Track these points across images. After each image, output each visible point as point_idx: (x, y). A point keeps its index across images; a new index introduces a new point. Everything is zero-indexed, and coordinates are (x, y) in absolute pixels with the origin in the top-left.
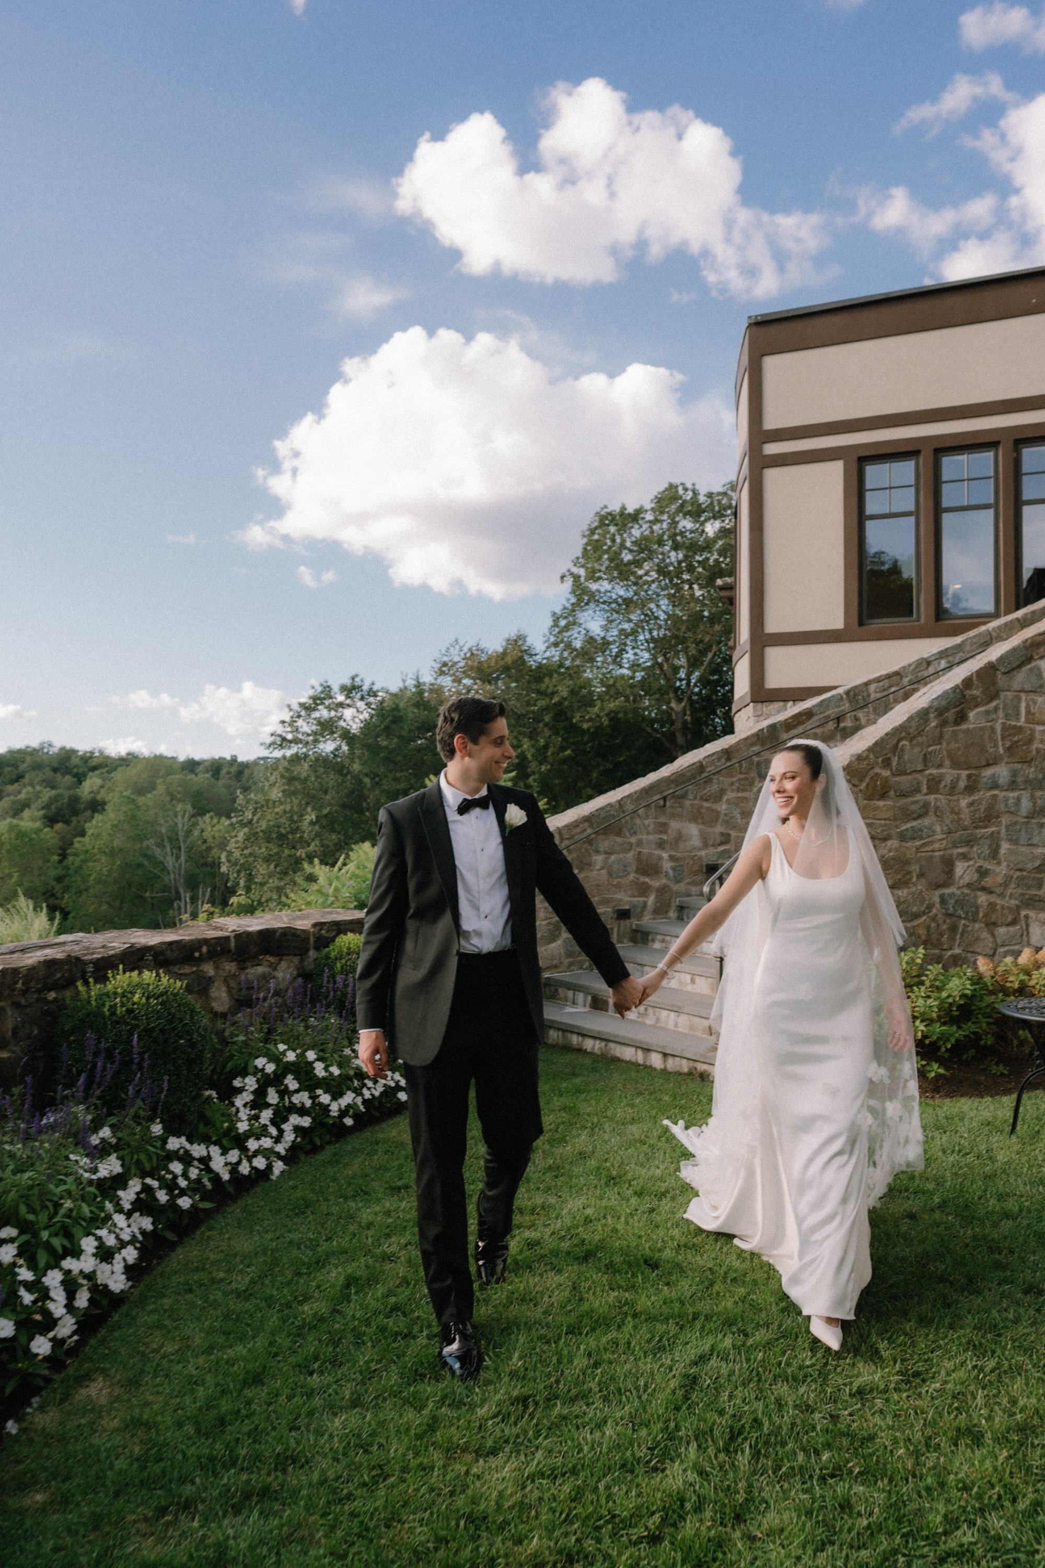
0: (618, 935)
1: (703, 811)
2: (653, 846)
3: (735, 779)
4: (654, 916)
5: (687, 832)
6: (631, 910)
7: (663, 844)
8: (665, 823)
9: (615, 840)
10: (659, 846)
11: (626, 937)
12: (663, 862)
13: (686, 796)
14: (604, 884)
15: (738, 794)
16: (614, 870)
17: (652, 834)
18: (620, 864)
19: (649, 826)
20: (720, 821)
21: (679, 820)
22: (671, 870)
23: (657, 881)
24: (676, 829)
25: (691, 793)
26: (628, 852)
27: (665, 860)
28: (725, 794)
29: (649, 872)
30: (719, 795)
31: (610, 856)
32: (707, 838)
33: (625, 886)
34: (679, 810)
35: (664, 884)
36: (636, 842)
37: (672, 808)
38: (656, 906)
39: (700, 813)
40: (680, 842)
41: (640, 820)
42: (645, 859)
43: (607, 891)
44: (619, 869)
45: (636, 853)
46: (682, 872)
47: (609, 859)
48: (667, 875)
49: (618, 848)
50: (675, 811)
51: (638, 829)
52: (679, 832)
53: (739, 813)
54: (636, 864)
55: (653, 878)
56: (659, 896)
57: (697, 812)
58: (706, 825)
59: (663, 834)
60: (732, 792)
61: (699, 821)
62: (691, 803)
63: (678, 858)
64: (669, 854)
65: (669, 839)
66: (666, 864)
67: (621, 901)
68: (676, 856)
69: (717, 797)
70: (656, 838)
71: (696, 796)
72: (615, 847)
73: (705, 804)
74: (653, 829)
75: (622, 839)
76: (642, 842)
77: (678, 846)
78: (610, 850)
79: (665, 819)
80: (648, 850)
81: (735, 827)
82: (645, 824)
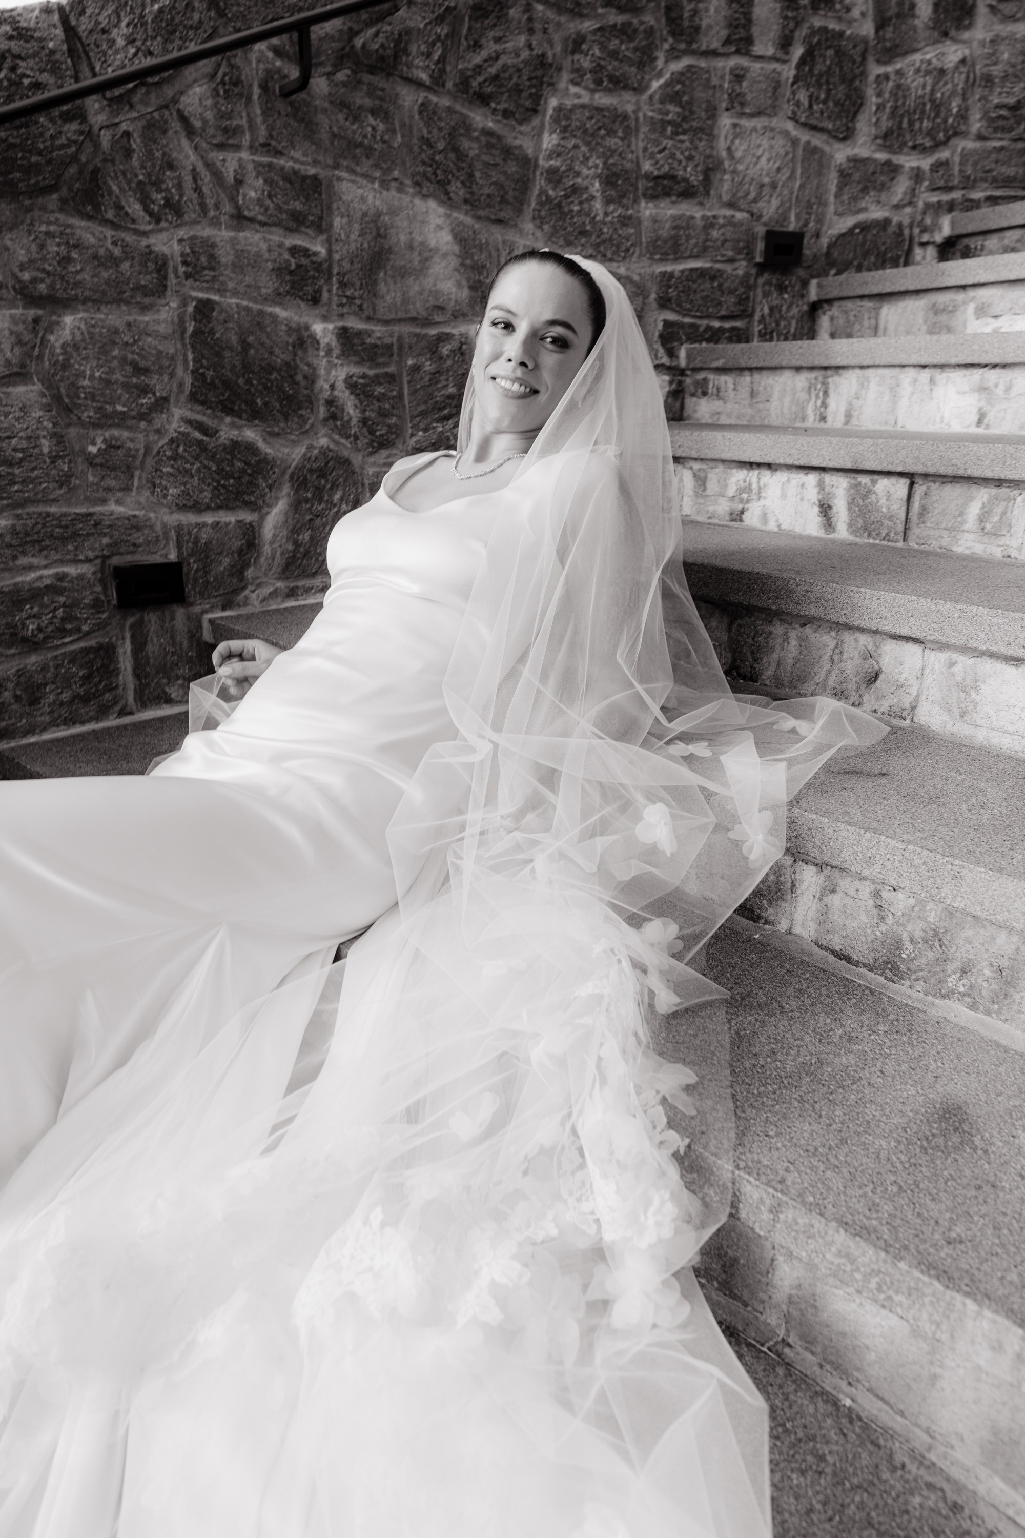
0: (138, 672)
1: (471, 147)
2: (268, 284)
3: (588, 25)
4: (292, 585)
5: (411, 233)
6: (189, 564)
7: (314, 277)
8: (315, 177)
9: (73, 234)
10: (292, 287)
11: (178, 678)
12: (315, 362)
13: (400, 68)
14: (36, 450)
15: (597, 96)
16: (83, 387)
17: (257, 226)
18: (114, 358)
19: (239, 182)
20: (533, 204)
21: (377, 174)
22: (352, 397)
23: (293, 442)
24: (365, 215)
25: (423, 54)
26: (147, 301)
27: (322, 353)
28: (551, 84)
29: (259, 401)
30: (530, 87)
31: (55, 314)
32: (484, 266)
33: (150, 462)
34: (374, 128)
35: (324, 452)
36: (183, 255)
37: (341, 111)
38: (296, 544)
39: (461, 156)
40: (382, 275)
41: (196, 148)
42: (234, 339)
43: (60, 487)
44: (108, 383)
45: (190, 309)
46: (393, 407)
47: (50, 329)
48: (333, 417)
49: (92, 277)
50: (355, 127)
51: (189, 193)
52: (378, 229)
53: (599, 176)
54: (191, 363)
55: (276, 430)
56: (307, 501)
57: (445, 148)
58: (481, 213)
59: (307, 234)
60: (576, 84)
61: (456, 188)
62: (420, 101)
63: (376, 346)
64: (340, 324)
65: (337, 257)
66: (328, 372)
67: (138, 528)
68: (369, 333)
69: (521, 91)
70: (281, 245)
71: (443, 71)
72: (78, 272)
73: (478, 118)
74: (259, 200)
75: (109, 233)
76: (212, 257)
77: (375, 295)
78: (48, 281)
79: (315, 162)
80: (245, 303)
81: (583, 233)
82: (223, 169)
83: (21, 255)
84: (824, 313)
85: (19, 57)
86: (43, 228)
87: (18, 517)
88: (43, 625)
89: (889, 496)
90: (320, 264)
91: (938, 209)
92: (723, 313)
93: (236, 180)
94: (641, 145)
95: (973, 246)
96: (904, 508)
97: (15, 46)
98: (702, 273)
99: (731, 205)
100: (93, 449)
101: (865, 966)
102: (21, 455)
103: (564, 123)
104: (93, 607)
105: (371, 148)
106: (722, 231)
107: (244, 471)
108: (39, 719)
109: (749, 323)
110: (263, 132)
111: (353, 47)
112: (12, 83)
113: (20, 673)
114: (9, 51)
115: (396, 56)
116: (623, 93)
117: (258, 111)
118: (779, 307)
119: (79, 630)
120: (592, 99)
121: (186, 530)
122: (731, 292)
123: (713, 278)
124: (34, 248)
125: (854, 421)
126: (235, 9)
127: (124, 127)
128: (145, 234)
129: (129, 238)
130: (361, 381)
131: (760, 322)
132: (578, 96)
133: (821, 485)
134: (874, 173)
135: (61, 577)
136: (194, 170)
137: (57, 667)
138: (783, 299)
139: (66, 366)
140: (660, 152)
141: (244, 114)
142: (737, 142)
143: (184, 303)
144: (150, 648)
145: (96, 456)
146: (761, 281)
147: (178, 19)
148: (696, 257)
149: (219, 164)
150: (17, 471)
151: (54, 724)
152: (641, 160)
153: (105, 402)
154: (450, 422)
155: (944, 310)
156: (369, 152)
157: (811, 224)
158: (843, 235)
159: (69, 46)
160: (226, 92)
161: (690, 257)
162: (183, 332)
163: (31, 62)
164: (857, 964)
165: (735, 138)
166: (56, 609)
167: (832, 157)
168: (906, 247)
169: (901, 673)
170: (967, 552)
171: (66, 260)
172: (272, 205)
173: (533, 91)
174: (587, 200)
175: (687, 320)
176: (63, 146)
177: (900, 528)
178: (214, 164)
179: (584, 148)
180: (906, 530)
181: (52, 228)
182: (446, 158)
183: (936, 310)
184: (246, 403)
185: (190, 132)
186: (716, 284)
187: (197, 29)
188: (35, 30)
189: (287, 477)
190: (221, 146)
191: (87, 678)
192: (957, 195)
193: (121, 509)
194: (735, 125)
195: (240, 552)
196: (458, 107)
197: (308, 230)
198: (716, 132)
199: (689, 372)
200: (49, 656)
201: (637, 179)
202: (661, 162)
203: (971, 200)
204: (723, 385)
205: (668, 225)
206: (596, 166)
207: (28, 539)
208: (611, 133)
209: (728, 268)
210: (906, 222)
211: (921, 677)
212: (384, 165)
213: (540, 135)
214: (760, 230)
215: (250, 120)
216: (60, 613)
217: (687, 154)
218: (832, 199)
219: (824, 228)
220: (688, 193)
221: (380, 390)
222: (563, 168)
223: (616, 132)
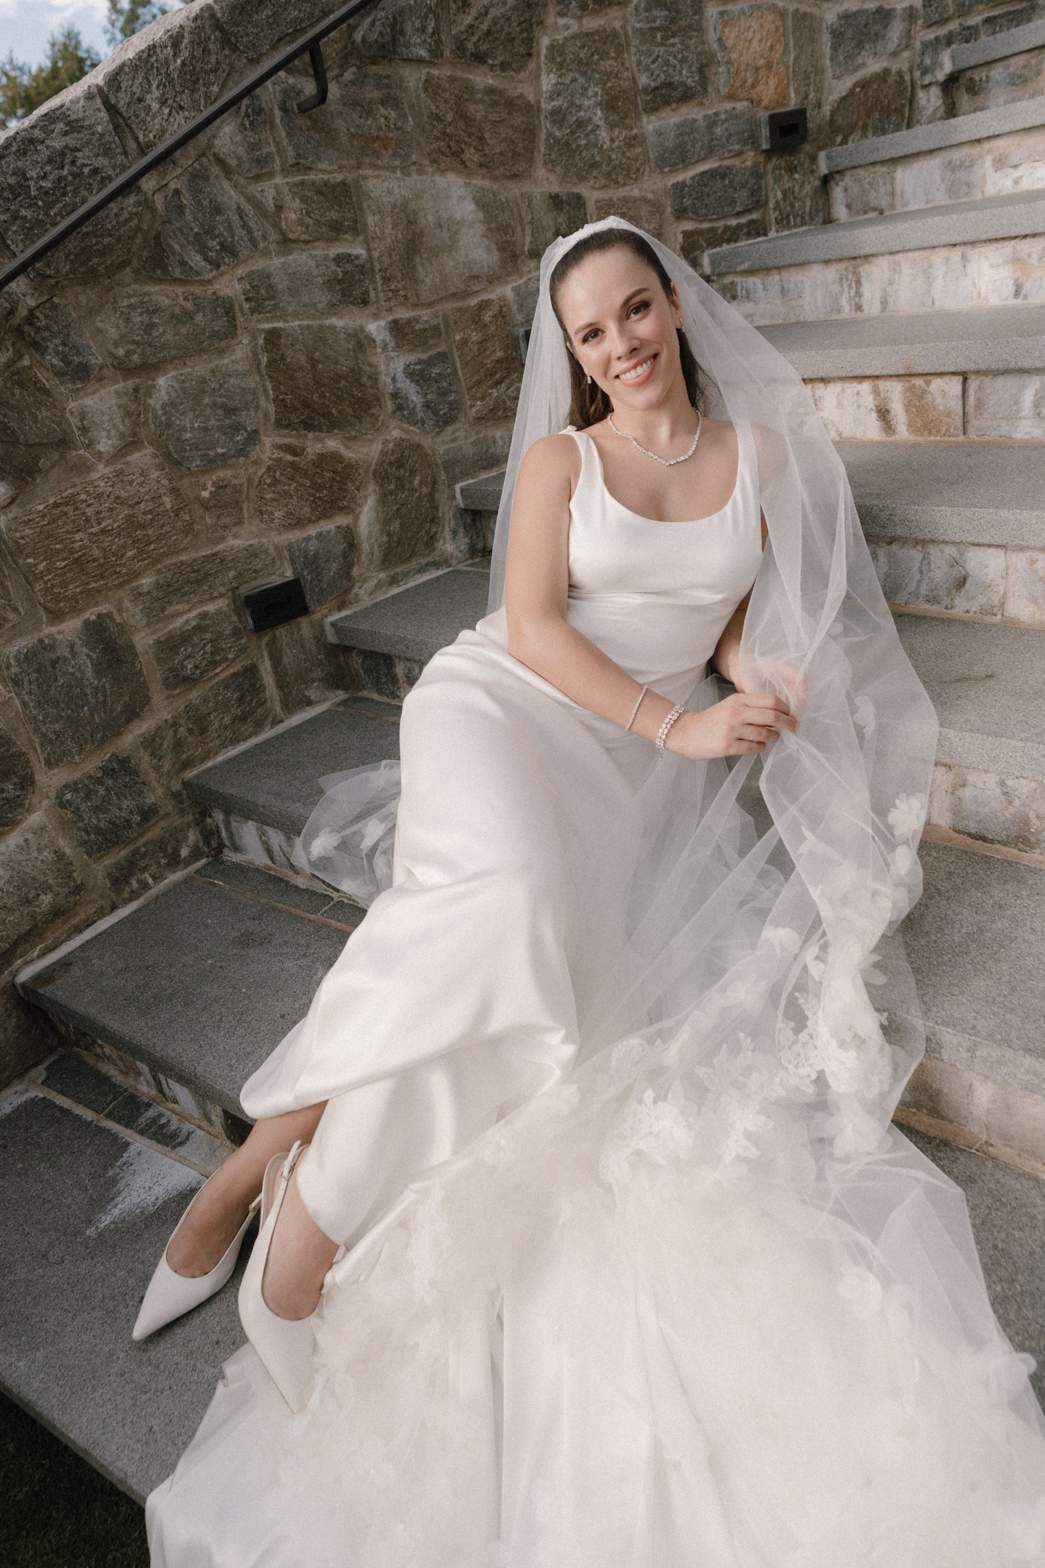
0: (280, 684)
4: (392, 573)
5: (437, 212)
6: (304, 577)
7: (360, 281)
8: (343, 183)
9: (150, 301)
10: (344, 295)
11: (313, 681)
12: (373, 360)
13: (399, 50)
14: (161, 509)
15: (584, 21)
16: (186, 440)
17: (302, 246)
18: (206, 405)
19: (279, 208)
20: (543, 149)
21: (397, 163)
22: (413, 385)
23: (369, 440)
24: (394, 206)
25: (418, 30)
26: (223, 344)
27: (380, 350)
28: (541, 23)
29: (334, 411)
30: (522, 32)
31: (149, 379)
32: (508, 226)
33: (254, 493)
34: (386, 118)
35: (399, 443)
36: (245, 292)
37: (354, 110)
38: (389, 535)
39: (468, 121)
40: (418, 260)
41: (235, 186)
42: (303, 359)
43: (187, 536)
44: (206, 430)
45: (261, 342)
46: (450, 384)
47: (148, 395)
48: (400, 408)
49: (174, 335)
50: (369, 122)
51: (240, 232)
52: (407, 216)
53: (600, 104)
54: (271, 392)
55: (353, 433)
56: (391, 493)
57: (454, 118)
58: (496, 172)
59: (346, 240)
60: (562, 15)
61: (472, 156)
62: (423, 78)
63: (425, 330)
64: (390, 318)
65: (376, 254)
66: (387, 365)
67: (255, 555)
68: (416, 320)
69: (514, 39)
70: (326, 258)
71: (439, 42)
72: (161, 335)
73: (478, 79)
74: (299, 220)
75: (180, 290)
76: (270, 287)
77: (416, 281)
78: (139, 351)
79: (341, 168)
80: (306, 323)
81: (594, 165)
82: (264, 200)
83: (113, 333)
84: (837, 185)
85: (77, 150)
86: (125, 303)
87: (159, 572)
88: (198, 662)
89: (944, 395)
90: (363, 266)
91: (935, 46)
92: (738, 209)
93: (276, 206)
94: (634, 59)
95: (977, 78)
96: (960, 403)
97: (71, 140)
98: (712, 174)
99: (731, 97)
100: (205, 494)
101: (999, 842)
102: (150, 516)
103: (558, 60)
104: (234, 635)
105: (387, 138)
106: (725, 126)
107: (334, 480)
108: (211, 745)
109: (764, 213)
110: (291, 153)
111: (353, 42)
112: (75, 176)
113: (188, 708)
114: (66, 147)
115: (394, 40)
116: (609, 11)
117: (283, 134)
118: (791, 190)
119: (226, 659)
120: (581, 26)
121: (296, 547)
122: (742, 187)
123: (723, 177)
124: (121, 323)
125: (891, 307)
126: (245, 39)
127: (173, 186)
128: (210, 282)
129: (197, 290)
130: (418, 367)
131: (775, 209)
132: (567, 27)
133: (876, 393)
134: (866, 25)
135: (203, 616)
136: (239, 208)
137: (215, 695)
138: (795, 179)
139: (169, 424)
140: (653, 62)
141: (271, 141)
142: (727, 30)
143: (254, 338)
144: (286, 660)
145: (209, 500)
146: (770, 167)
147: (198, 66)
148: (704, 159)
149: (258, 195)
150: (150, 532)
151: (223, 746)
152: (637, 75)
153: (207, 449)
154: (503, 385)
155: (961, 166)
156: (386, 142)
157: (812, 95)
158: (844, 98)
159: (113, 124)
160: (251, 123)
161: (698, 161)
162: (259, 365)
163: (86, 150)
164: (992, 842)
165: (724, 27)
166: (205, 645)
167: (823, 19)
168: (909, 94)
169: (986, 575)
170: (1027, 437)
171: (150, 327)
172: (311, 221)
173: (525, 35)
174: (592, 131)
175: (705, 226)
176: (127, 221)
177: (959, 422)
178: (255, 197)
179: (581, 80)
180: (965, 423)
181: (132, 300)
182: (456, 129)
183: (952, 167)
184: (323, 416)
185: (228, 171)
186: (727, 182)
187: (216, 70)
188: (84, 120)
189: (371, 475)
190: (257, 178)
191: (240, 700)
192: (953, 26)
193: (239, 542)
194: (722, 13)
195: (345, 555)
196: (459, 74)
197: (346, 236)
198: (704, 25)
199: (715, 278)
200: (207, 687)
201: (635, 96)
202: (656, 73)
203: (969, 28)
204: (751, 286)
205: (672, 135)
206: (596, 94)
207: (171, 589)
208: (604, 56)
209: (736, 162)
210: (905, 68)
211: (1006, 576)
212: (402, 152)
213: (538, 77)
214: (763, 115)
215: (277, 144)
216: (209, 648)
217: (680, 56)
218: (828, 63)
219: (825, 95)
220: (687, 96)
221: (436, 371)
222: (566, 105)
223: (608, 53)
